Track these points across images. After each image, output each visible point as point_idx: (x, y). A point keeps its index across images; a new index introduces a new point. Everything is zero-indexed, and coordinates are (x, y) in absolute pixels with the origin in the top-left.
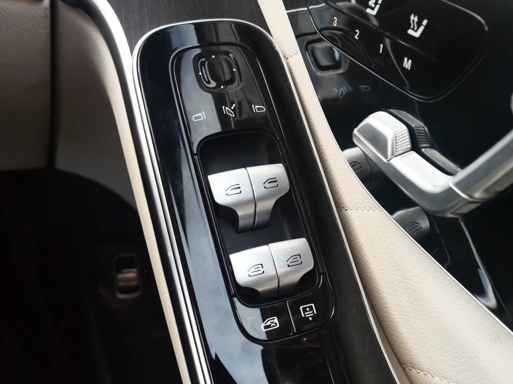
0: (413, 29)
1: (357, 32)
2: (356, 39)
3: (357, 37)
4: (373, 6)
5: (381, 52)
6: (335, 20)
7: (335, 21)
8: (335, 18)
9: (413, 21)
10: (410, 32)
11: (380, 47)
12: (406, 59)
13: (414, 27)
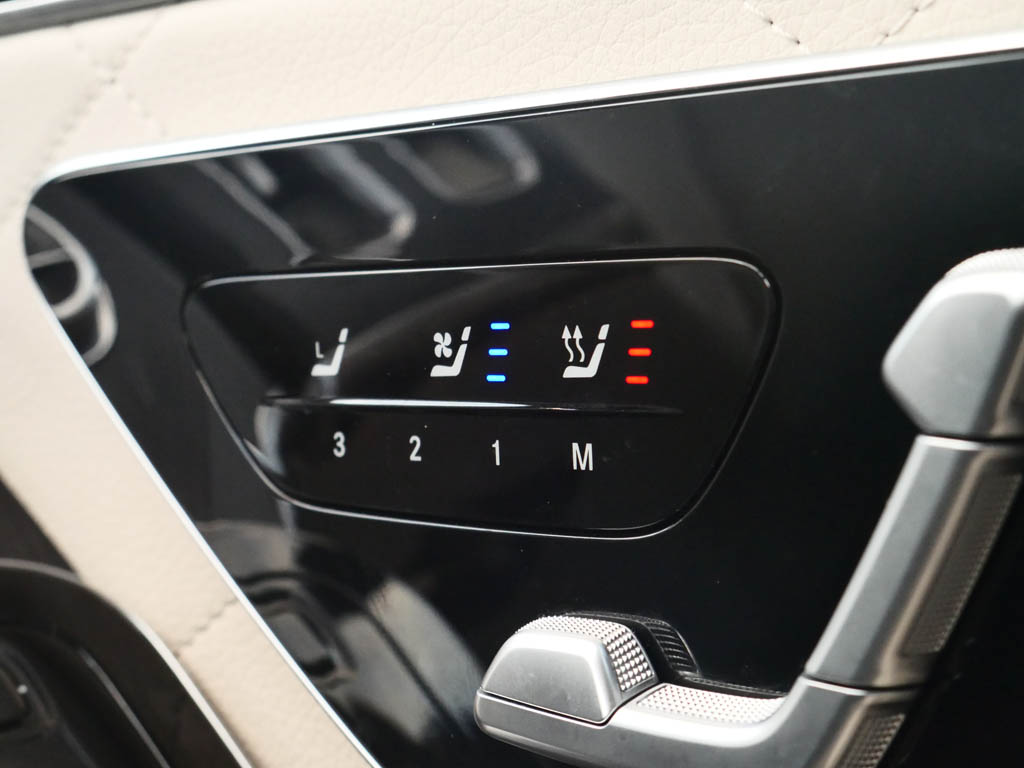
0: (576, 363)
1: (415, 442)
2: (417, 462)
3: (417, 455)
4: (448, 353)
5: (498, 463)
6: (339, 439)
7: (340, 444)
8: (339, 435)
9: (572, 342)
10: (571, 372)
11: (494, 449)
12: (575, 447)
13: (577, 355)
